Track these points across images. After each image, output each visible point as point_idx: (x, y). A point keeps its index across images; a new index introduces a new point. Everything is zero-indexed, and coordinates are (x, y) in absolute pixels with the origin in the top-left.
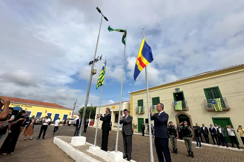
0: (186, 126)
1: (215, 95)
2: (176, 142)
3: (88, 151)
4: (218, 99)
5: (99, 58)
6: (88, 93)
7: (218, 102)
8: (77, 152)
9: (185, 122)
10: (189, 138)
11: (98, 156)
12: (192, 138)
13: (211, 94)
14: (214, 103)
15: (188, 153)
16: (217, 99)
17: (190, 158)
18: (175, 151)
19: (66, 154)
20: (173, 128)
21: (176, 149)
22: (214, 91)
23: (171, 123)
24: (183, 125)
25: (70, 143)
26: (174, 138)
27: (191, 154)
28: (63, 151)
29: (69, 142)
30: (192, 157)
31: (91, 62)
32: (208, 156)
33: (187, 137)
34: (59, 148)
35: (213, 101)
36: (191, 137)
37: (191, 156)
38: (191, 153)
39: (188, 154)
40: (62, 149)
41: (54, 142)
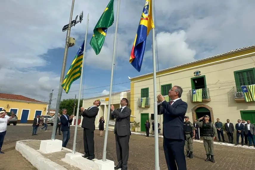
0: (207, 121)
1: (248, 80)
2: (192, 143)
3: (63, 160)
4: (252, 85)
5: (78, 19)
6: (62, 76)
7: (252, 89)
8: (45, 162)
9: (207, 117)
10: (210, 138)
11: (78, 167)
12: (214, 137)
13: (243, 79)
14: (246, 91)
15: (207, 157)
16: (250, 86)
17: (210, 163)
18: (190, 155)
19: (32, 164)
20: (188, 125)
21: (191, 152)
22: (247, 75)
23: (187, 118)
24: (203, 120)
25: (39, 149)
26: (189, 138)
27: (210, 158)
28: (27, 160)
29: (37, 147)
30: (212, 162)
31: (65, 26)
32: (232, 159)
33: (208, 136)
34: (22, 157)
35: (245, 89)
36: (212, 136)
37: (210, 160)
38: (210, 156)
39: (207, 159)
40: (27, 158)
41: (16, 148)
